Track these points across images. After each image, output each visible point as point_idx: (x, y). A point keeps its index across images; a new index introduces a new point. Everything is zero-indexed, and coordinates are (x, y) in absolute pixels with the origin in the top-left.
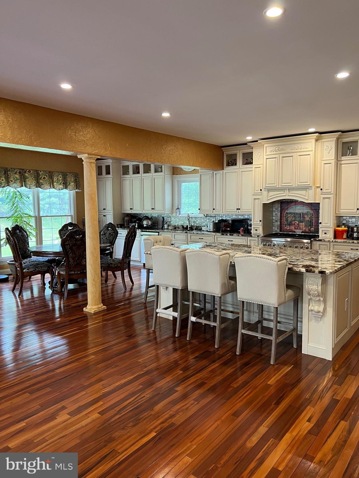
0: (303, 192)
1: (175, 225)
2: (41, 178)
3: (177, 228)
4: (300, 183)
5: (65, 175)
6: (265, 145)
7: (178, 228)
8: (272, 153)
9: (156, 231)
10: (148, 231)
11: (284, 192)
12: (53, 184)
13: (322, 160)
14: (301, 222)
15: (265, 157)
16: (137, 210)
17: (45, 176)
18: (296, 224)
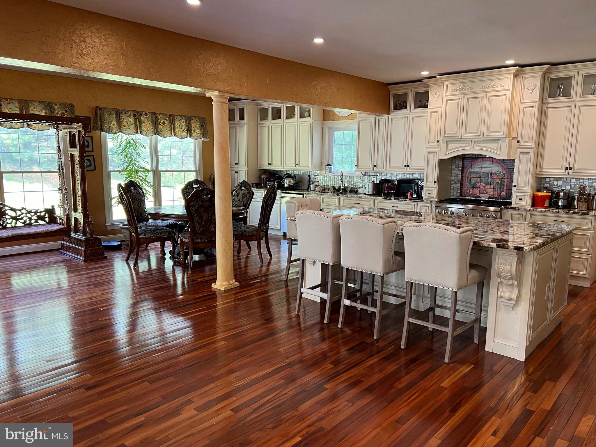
0: (494, 145)
1: (324, 186)
2: (159, 123)
3: (326, 190)
4: (491, 132)
5: (189, 119)
6: (446, 83)
7: (328, 189)
8: (455, 93)
9: (300, 193)
10: (290, 192)
11: (469, 144)
12: (174, 130)
13: (522, 103)
14: (488, 184)
15: (445, 98)
16: (277, 166)
17: (165, 121)
18: (482, 187)
